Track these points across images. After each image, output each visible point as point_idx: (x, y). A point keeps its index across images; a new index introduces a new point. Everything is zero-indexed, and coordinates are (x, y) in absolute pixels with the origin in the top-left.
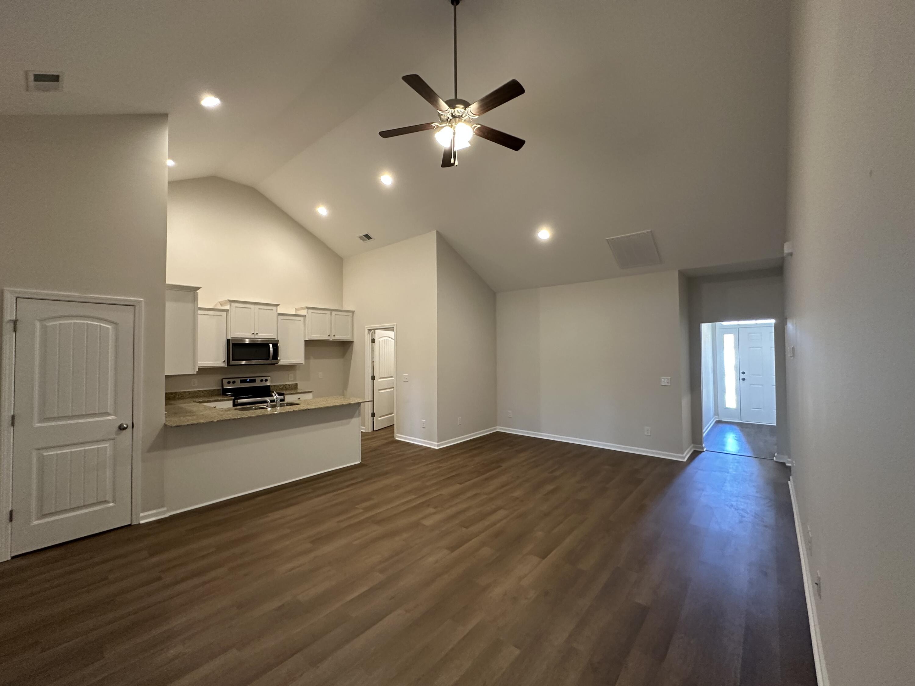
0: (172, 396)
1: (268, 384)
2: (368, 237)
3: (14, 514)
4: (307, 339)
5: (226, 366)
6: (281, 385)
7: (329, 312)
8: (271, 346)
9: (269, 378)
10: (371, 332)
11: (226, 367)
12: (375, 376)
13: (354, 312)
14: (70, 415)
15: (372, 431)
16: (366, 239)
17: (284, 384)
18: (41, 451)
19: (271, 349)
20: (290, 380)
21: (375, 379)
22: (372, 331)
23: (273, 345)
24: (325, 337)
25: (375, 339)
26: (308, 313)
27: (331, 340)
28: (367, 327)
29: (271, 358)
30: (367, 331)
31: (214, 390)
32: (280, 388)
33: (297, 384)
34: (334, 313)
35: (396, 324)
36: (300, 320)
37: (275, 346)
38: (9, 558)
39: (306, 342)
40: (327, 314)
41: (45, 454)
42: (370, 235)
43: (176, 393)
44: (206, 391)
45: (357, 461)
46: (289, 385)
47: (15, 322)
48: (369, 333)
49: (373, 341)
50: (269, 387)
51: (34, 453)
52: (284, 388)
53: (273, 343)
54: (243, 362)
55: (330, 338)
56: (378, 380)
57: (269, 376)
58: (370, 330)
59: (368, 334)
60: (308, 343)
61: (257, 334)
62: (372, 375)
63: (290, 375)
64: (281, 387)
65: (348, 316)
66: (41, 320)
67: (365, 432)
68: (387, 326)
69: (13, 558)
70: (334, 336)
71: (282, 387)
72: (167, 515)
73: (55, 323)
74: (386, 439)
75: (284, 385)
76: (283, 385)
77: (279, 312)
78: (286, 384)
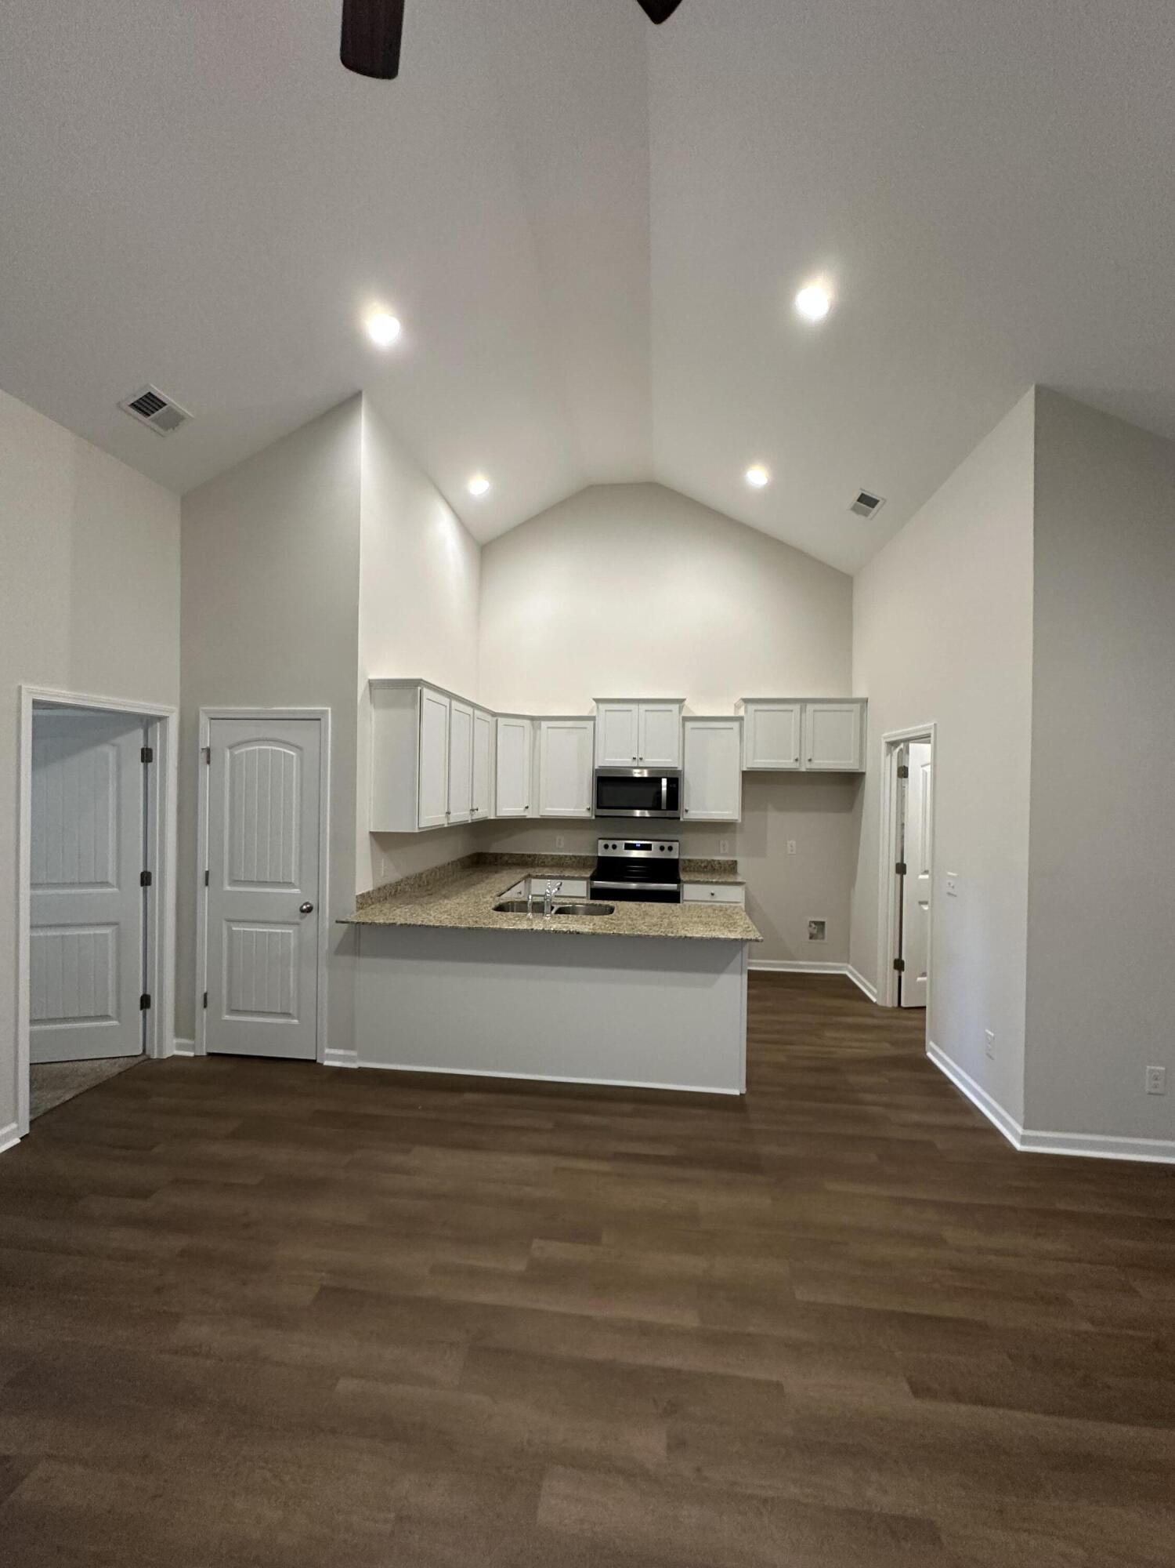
0: (530, 859)
1: (674, 855)
2: (867, 501)
3: (208, 997)
4: (745, 769)
5: (594, 818)
6: (702, 861)
7: (797, 707)
8: (664, 782)
9: (675, 845)
10: (897, 750)
11: (593, 820)
12: (905, 865)
13: (866, 701)
14: (255, 880)
15: (896, 1005)
16: (868, 507)
17: (709, 858)
18: (232, 924)
19: (664, 789)
20: (722, 851)
21: (905, 873)
22: (902, 746)
23: (670, 781)
24: (786, 763)
25: (907, 768)
26: (746, 712)
27: (803, 769)
28: (885, 738)
29: (664, 806)
30: (884, 747)
31: (587, 857)
32: (700, 866)
33: (736, 861)
34: (810, 708)
35: (935, 725)
36: (732, 729)
37: (674, 782)
38: (205, 1054)
39: (744, 773)
40: (792, 711)
41: (234, 929)
42: (872, 492)
43: (535, 856)
44: (575, 857)
45: (733, 1087)
46: (719, 862)
47: (208, 750)
48: (889, 752)
49: (903, 772)
50: (676, 861)
51: (225, 925)
52: (710, 867)
53: (668, 776)
54: (638, 813)
55: (800, 765)
56: (918, 876)
57: (677, 841)
58: (893, 744)
59: (887, 755)
60: (752, 779)
61: (641, 759)
62: (899, 861)
63: (722, 842)
64: (703, 865)
65: (851, 711)
66: (231, 747)
67: (875, 1004)
68: (917, 731)
69: (211, 1055)
70: (810, 760)
71: (705, 864)
72: (354, 1066)
73: (254, 748)
74: (894, 1043)
75: (709, 862)
76: (707, 860)
77: (685, 714)
78: (713, 861)
